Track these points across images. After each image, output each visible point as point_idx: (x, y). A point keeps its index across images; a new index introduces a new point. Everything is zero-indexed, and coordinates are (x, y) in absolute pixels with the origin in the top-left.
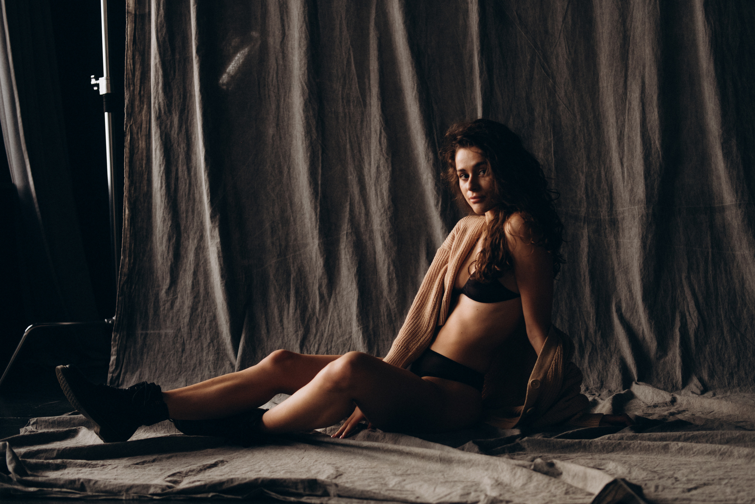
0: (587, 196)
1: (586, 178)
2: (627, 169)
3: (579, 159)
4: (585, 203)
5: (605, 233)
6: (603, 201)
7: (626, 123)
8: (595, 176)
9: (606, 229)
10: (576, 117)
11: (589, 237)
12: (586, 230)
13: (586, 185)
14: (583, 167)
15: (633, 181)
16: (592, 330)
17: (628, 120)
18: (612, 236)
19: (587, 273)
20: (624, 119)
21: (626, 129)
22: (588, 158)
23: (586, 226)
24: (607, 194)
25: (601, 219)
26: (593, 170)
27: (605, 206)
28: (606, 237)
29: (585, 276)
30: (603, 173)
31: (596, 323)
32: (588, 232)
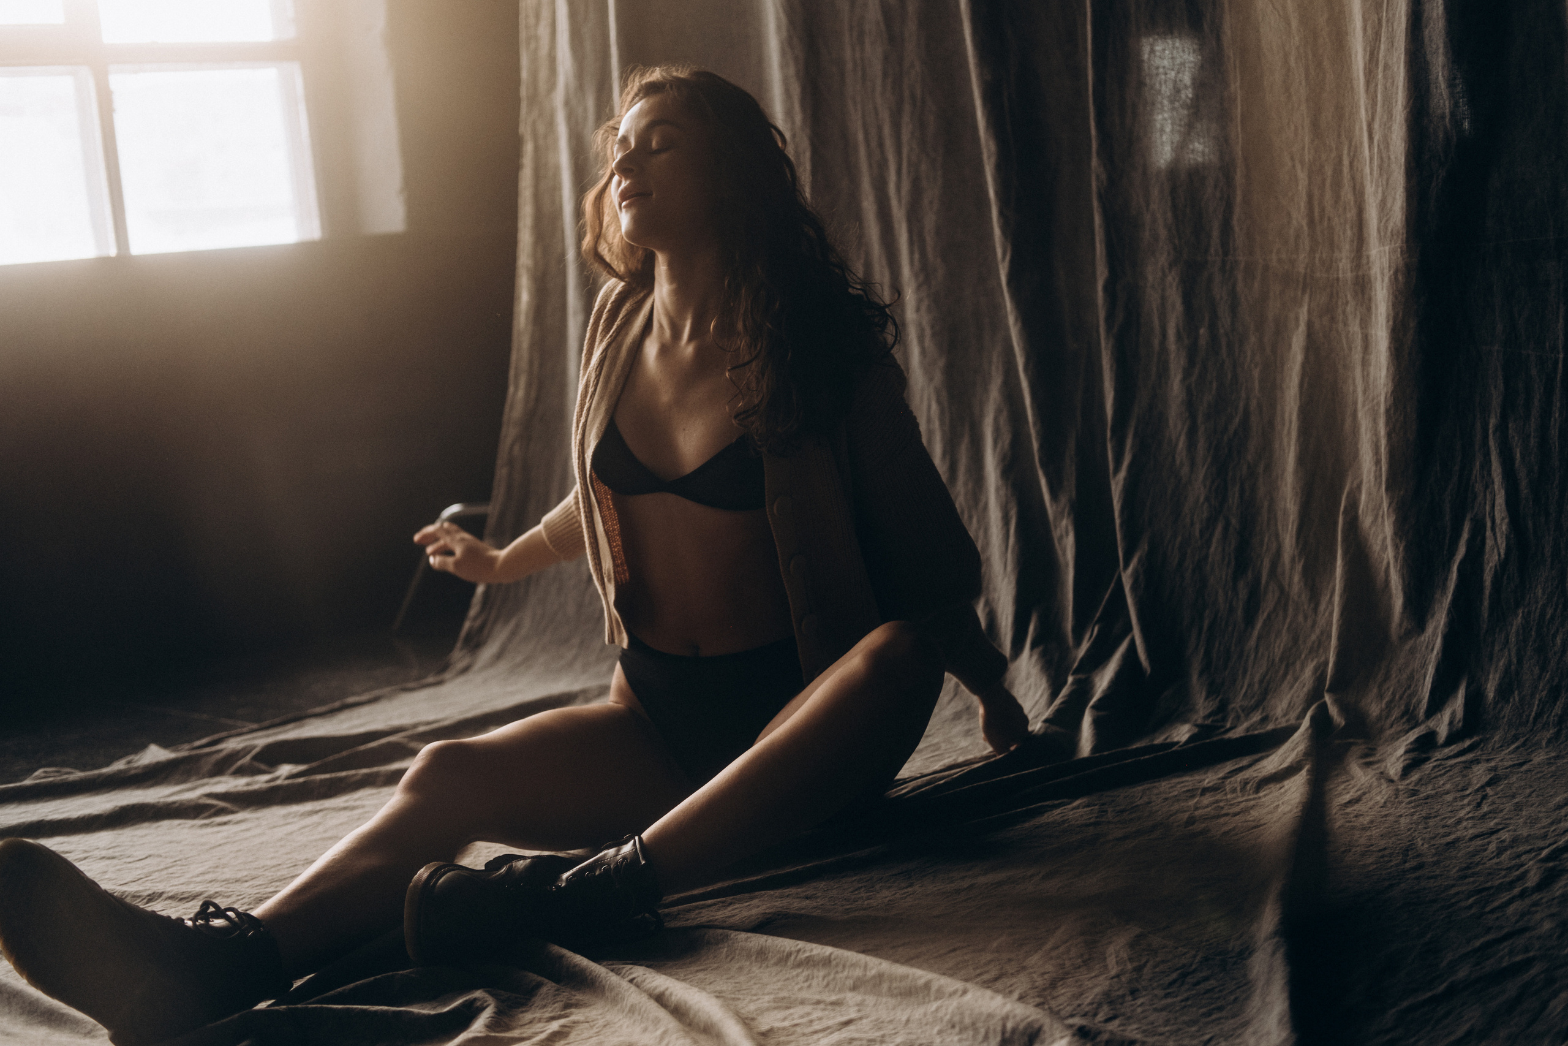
0: (1311, 223)
1: (1310, 177)
2: (1380, 151)
3: (1296, 129)
4: (1307, 242)
5: (1344, 312)
6: (1345, 231)
7: (1383, 30)
8: (1329, 171)
9: (1347, 303)
10: (1289, 24)
11: (1310, 325)
12: (1305, 309)
13: (1310, 196)
14: (1303, 149)
15: (1388, 180)
16: (1286, 557)
17: (1388, 21)
18: (1358, 321)
19: (1294, 417)
20: (1380, 20)
21: (1382, 47)
22: (1315, 125)
23: (1307, 298)
24: (1351, 214)
25: (1338, 279)
26: (1324, 157)
27: (1347, 247)
28: (1345, 324)
29: (1291, 422)
30: (1346, 162)
31: (1298, 539)
32: (1309, 312)
